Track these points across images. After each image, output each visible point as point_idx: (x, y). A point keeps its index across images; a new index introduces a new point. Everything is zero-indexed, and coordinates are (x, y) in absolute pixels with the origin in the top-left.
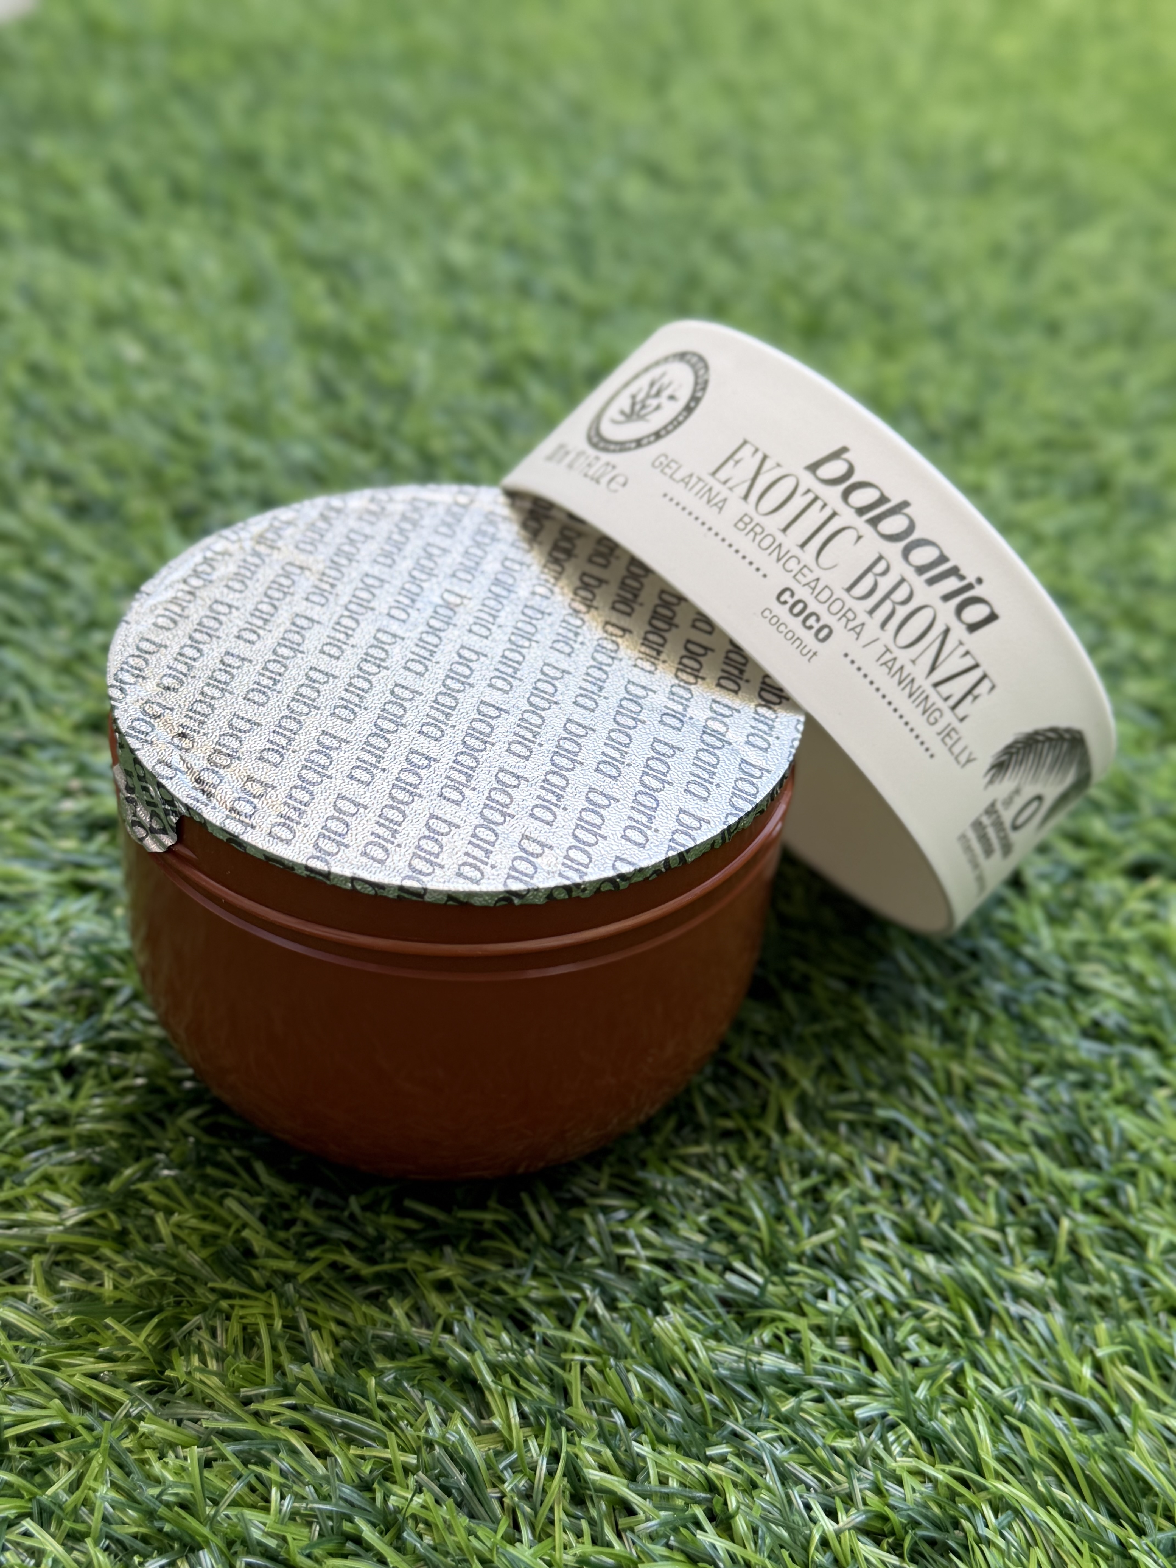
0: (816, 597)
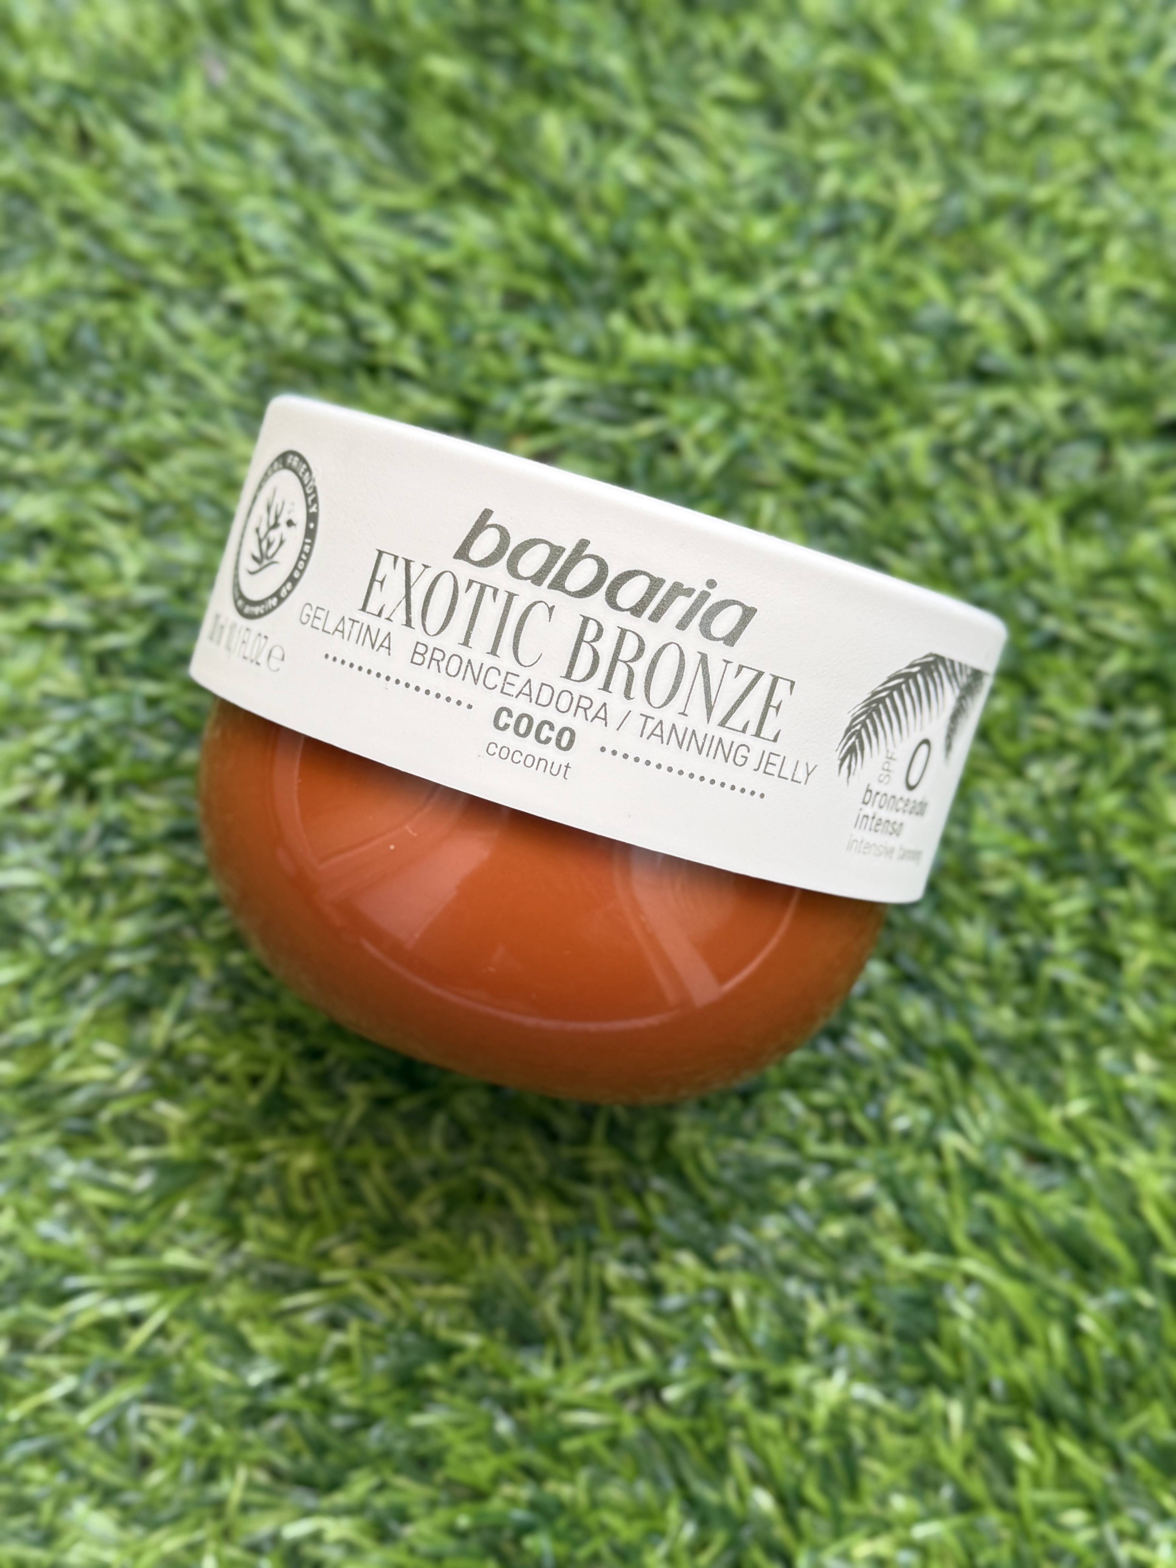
0: (536, 703)
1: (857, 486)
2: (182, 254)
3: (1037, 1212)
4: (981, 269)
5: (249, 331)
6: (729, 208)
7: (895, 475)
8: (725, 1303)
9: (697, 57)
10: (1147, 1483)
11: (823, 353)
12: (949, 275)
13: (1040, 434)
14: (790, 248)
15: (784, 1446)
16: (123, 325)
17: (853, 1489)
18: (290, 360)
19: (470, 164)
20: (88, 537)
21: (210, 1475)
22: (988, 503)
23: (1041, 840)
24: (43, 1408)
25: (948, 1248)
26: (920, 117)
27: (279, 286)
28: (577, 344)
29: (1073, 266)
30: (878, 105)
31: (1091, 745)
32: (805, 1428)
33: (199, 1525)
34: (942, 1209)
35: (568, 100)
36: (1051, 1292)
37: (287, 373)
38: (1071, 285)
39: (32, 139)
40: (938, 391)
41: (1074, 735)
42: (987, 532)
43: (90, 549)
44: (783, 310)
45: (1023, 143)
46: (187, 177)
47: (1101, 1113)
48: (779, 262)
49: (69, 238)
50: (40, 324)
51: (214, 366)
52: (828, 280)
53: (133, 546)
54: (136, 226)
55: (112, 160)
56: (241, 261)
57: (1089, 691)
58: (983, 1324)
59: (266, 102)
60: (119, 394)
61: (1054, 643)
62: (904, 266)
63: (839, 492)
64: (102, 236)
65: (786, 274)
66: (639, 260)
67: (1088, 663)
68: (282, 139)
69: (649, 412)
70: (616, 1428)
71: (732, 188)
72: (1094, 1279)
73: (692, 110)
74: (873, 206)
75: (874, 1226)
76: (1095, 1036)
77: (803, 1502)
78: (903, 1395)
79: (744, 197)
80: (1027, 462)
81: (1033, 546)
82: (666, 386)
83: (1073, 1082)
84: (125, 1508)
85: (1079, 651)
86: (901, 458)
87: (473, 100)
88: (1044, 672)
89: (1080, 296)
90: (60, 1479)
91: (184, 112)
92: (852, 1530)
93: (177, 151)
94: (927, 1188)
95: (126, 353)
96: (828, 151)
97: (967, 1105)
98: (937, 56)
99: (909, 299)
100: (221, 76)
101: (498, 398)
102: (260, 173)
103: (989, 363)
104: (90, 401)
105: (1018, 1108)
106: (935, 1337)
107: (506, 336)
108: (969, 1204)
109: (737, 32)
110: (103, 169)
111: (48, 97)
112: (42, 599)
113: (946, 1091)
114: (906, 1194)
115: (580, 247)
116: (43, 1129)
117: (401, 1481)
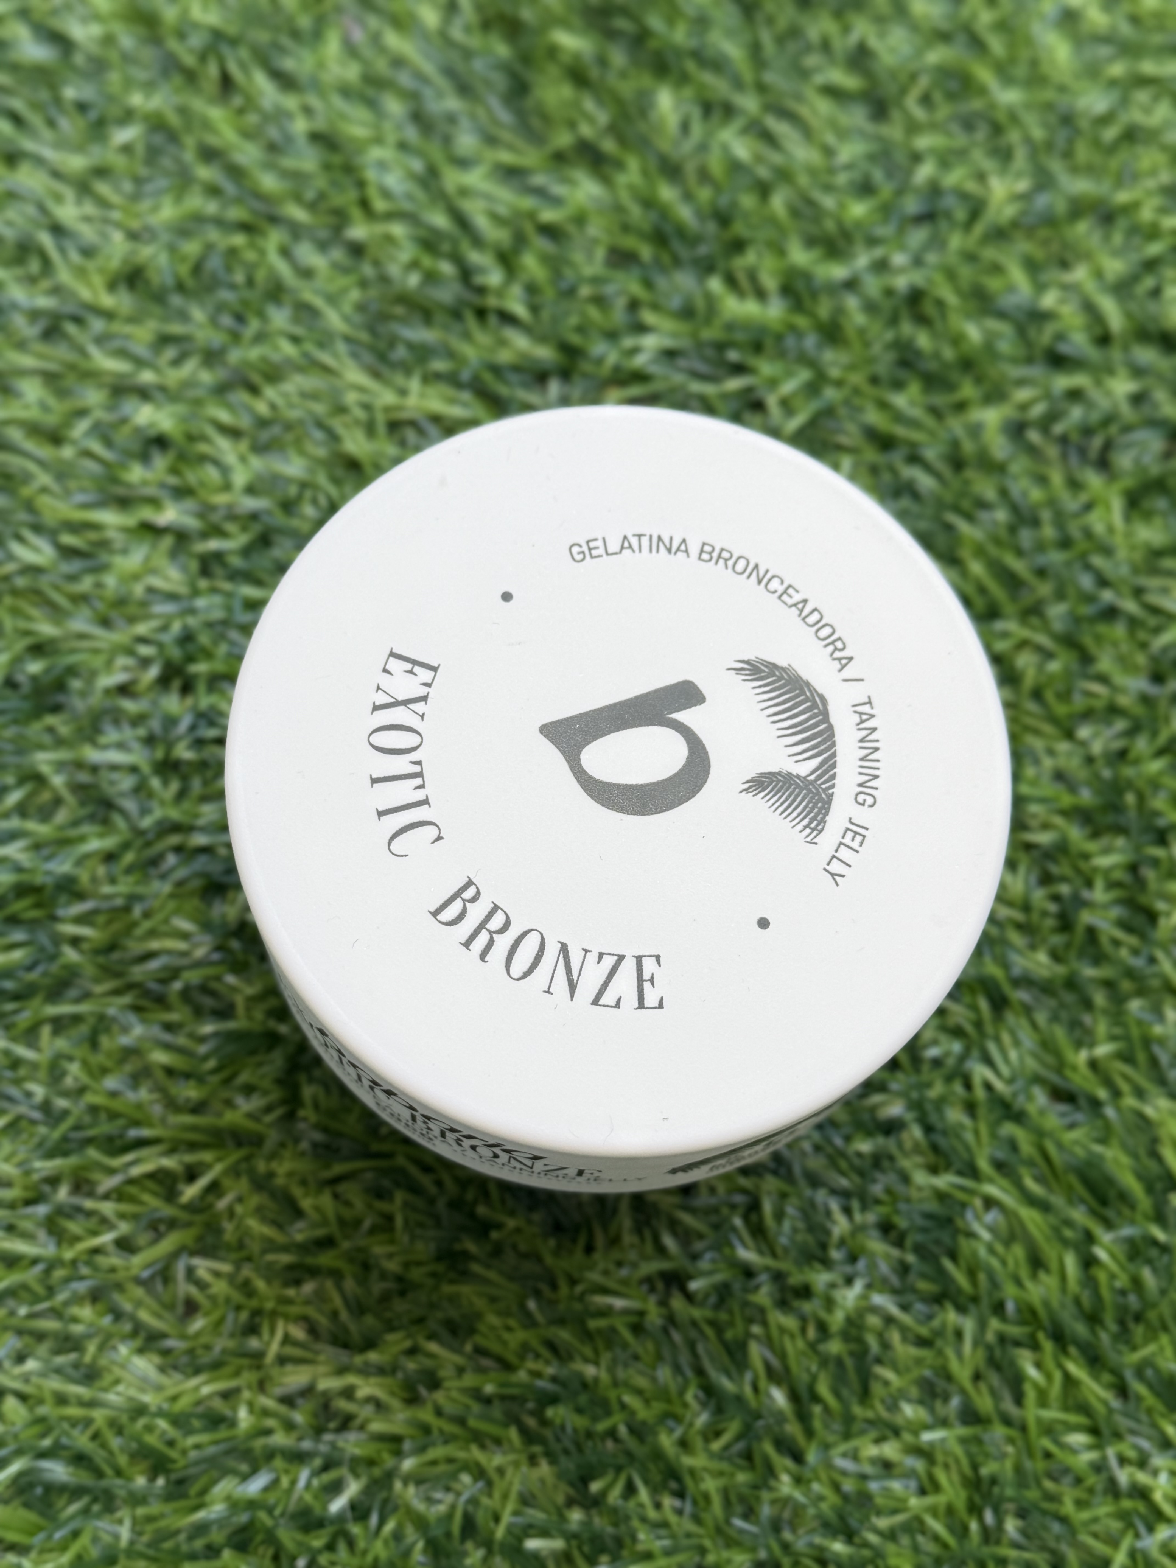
1: (931, 454)
2: (310, 195)
3: (1060, 1146)
4: (1065, 265)
5: (368, 270)
6: (828, 188)
7: (968, 447)
8: (753, 1207)
9: (808, 48)
10: (1149, 1411)
11: (907, 328)
12: (1032, 266)
13: (1108, 420)
14: (884, 231)
15: (800, 1344)
16: (250, 256)
17: (865, 1395)
18: (404, 299)
19: (586, 130)
20: (203, 448)
21: (252, 1329)
22: (1057, 478)
23: (1086, 797)
24: (96, 1251)
25: (972, 1171)
26: (1014, 118)
27: (398, 230)
28: (676, 302)
29: (1151, 265)
30: (976, 104)
31: (1139, 710)
32: (823, 1328)
33: (237, 1373)
34: (969, 1137)
35: (683, 80)
36: (1068, 1223)
37: (399, 310)
38: (1149, 282)
39: (178, 79)
40: (1016, 372)
41: (1124, 701)
42: (1052, 503)
43: (203, 459)
44: (872, 286)
45: (1111, 149)
46: (320, 124)
47: (1127, 1057)
48: (872, 241)
49: (205, 173)
50: (172, 249)
51: (333, 299)
52: (918, 262)
53: (243, 459)
54: (270, 166)
55: (250, 104)
56: (365, 204)
57: (1141, 659)
58: (999, 1248)
59: (398, 62)
60: (240, 318)
61: (1111, 613)
62: (990, 253)
63: (914, 459)
64: (235, 172)
65: (878, 252)
66: (739, 228)
67: (1142, 635)
68: (412, 97)
69: (739, 369)
70: (641, 1314)
71: (831, 171)
72: (1110, 1213)
73: (799, 97)
74: (963, 196)
75: (900, 1146)
76: (1126, 985)
77: (816, 1398)
78: (920, 1307)
79: (842, 179)
80: (1097, 442)
81: (1096, 522)
82: (757, 347)
83: (1102, 1028)
84: (166, 1353)
85: (1133, 623)
86: (976, 430)
87: (594, 73)
88: (1099, 639)
89: (1156, 293)
90: (106, 1321)
91: (321, 65)
92: (862, 1433)
93: (314, 101)
94: (955, 1115)
95: (250, 282)
96: (923, 142)
97: (997, 1040)
98: (1034, 63)
99: (993, 284)
100: (358, 36)
101: (598, 348)
102: (388, 127)
103: (1064, 348)
104: (214, 322)
105: (1047, 1045)
106: (953, 1256)
107: (609, 289)
108: (994, 1135)
109: (846, 29)
110: (241, 112)
111: (196, 41)
112: (155, 503)
113: (978, 1024)
114: (933, 1118)
115: (685, 213)
116: (117, 992)
117: (433, 1347)
